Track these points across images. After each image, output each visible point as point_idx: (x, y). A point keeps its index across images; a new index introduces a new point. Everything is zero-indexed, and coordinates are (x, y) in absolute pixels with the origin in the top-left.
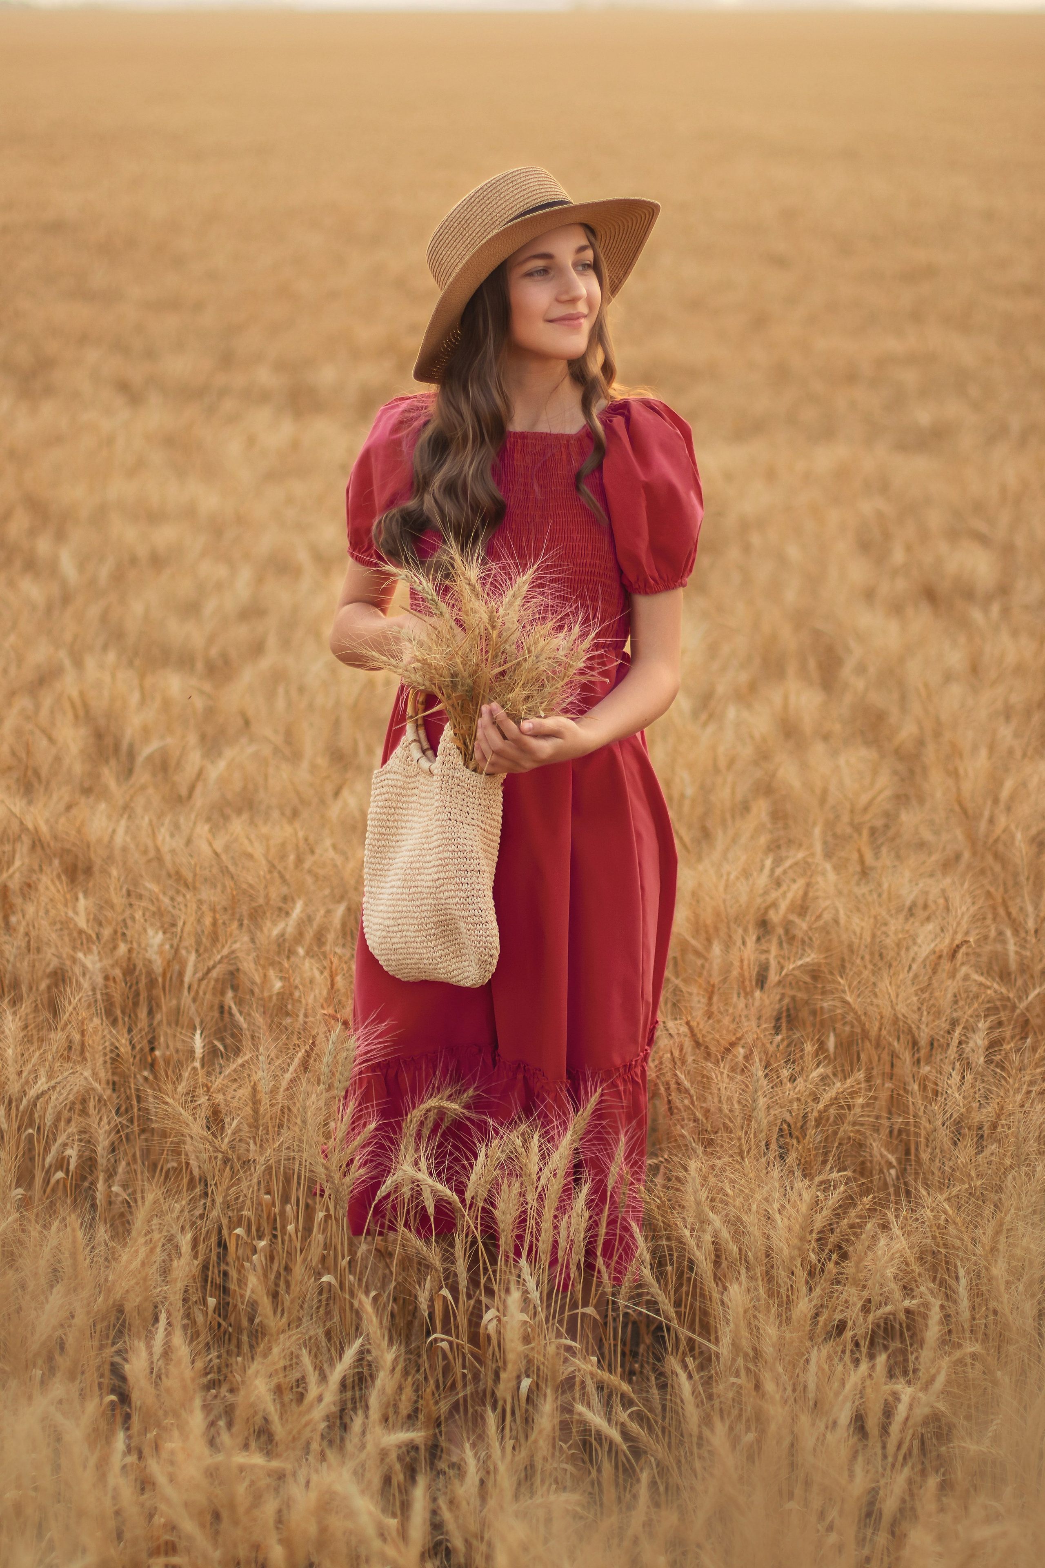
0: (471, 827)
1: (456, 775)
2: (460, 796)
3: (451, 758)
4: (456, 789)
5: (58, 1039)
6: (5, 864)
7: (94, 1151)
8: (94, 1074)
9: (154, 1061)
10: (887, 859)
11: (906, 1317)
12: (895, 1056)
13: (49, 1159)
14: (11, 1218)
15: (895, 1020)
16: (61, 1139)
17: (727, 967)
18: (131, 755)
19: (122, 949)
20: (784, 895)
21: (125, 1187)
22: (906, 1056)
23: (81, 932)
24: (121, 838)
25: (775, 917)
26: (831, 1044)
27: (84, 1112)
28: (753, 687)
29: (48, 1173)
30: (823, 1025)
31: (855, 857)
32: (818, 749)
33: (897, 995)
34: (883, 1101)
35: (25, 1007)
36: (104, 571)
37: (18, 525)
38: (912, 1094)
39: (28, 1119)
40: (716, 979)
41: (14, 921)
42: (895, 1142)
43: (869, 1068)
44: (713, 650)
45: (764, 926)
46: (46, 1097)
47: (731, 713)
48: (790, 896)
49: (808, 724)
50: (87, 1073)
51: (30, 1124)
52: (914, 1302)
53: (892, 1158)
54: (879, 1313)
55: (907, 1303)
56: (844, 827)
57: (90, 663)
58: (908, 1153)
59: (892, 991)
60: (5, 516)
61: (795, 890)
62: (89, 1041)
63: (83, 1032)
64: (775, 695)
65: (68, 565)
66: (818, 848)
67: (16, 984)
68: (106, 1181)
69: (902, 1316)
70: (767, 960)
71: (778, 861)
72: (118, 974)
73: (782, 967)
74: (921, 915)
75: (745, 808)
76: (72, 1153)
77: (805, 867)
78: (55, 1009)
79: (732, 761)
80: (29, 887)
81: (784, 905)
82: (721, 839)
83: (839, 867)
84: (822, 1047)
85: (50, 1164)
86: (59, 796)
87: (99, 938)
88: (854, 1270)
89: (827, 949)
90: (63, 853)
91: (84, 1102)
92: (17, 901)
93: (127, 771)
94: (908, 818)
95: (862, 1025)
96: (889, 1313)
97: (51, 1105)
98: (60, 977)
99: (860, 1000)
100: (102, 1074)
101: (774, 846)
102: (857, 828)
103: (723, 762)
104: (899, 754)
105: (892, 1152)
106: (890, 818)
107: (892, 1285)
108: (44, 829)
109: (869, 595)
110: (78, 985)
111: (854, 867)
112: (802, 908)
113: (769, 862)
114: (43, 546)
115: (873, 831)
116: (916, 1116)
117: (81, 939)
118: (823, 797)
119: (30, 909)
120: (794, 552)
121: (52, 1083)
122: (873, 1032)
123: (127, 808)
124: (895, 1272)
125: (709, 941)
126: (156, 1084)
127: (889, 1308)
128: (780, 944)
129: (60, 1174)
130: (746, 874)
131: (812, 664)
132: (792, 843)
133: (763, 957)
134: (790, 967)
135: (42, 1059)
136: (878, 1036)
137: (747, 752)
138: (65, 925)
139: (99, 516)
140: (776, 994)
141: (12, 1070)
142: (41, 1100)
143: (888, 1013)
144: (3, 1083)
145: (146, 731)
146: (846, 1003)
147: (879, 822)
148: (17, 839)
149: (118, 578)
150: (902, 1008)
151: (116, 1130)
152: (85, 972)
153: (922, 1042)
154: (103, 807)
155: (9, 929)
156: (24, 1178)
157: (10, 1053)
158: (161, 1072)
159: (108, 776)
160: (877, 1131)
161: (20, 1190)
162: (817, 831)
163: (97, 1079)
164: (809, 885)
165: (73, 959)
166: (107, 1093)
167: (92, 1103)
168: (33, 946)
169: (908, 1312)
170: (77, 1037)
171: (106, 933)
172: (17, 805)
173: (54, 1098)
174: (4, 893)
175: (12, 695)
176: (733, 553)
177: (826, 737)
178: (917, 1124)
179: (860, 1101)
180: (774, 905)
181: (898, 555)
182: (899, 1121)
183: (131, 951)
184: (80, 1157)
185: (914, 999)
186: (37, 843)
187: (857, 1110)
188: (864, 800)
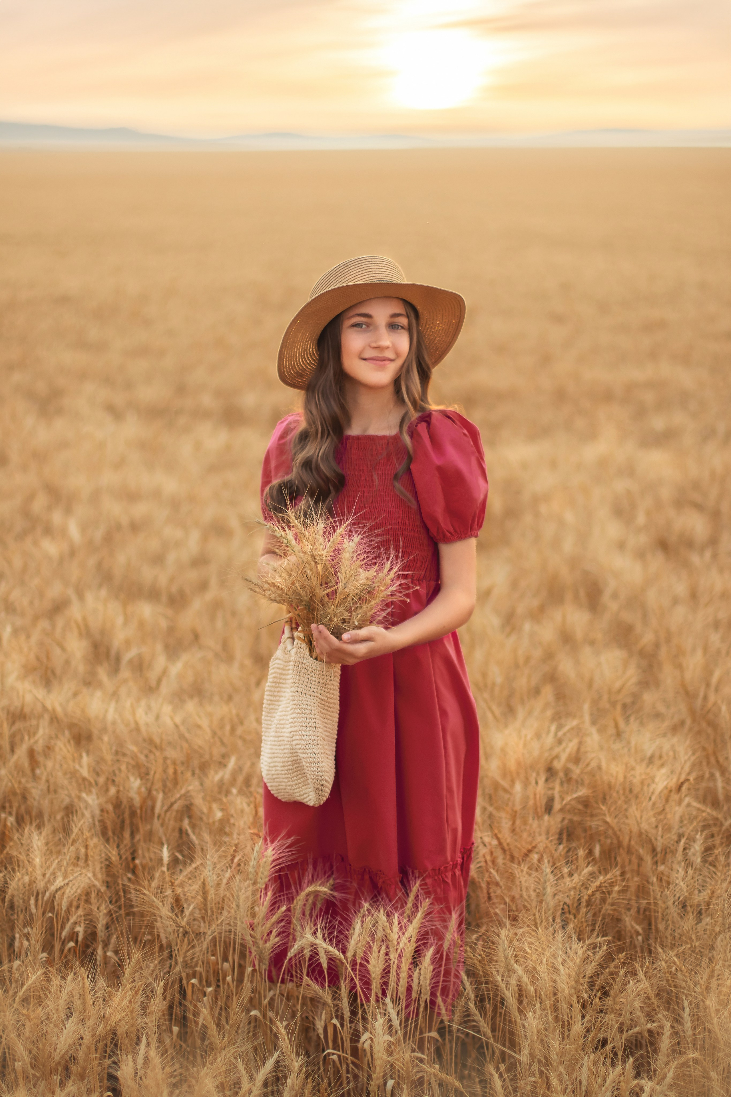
0: (312, 697)
1: (304, 662)
2: (306, 676)
3: (301, 650)
4: (303, 671)
5: (70, 852)
6: (32, 734)
7: (95, 927)
8: (94, 875)
9: (135, 866)
10: (634, 725)
11: (649, 1035)
12: (641, 859)
13: (64, 934)
14: (39, 973)
15: (640, 834)
16: (72, 920)
17: (525, 799)
18: (118, 659)
19: (113, 790)
20: (564, 750)
21: (116, 952)
22: (648, 859)
23: (84, 779)
24: (111, 715)
25: (558, 765)
26: (597, 851)
27: (88, 901)
28: (542, 609)
29: (63, 944)
30: (592, 838)
31: (612, 724)
32: (587, 651)
33: (641, 817)
34: (633, 889)
35: (47, 830)
36: (99, 535)
37: (40, 503)
38: (652, 884)
39: (51, 905)
40: (518, 807)
41: (38, 772)
42: (641, 917)
43: (623, 867)
44: (514, 584)
45: (550, 771)
46: (63, 890)
47: (527, 627)
48: (568, 750)
49: (579, 634)
50: (90, 875)
51: (52, 909)
52: (654, 1025)
53: (639, 928)
54: (630, 1032)
55: (649, 1026)
56: (604, 704)
57: (89, 597)
58: (650, 924)
59: (638, 814)
60: (31, 498)
61: (571, 746)
62: (91, 853)
63: (86, 847)
64: (557, 615)
65: (74, 531)
66: (587, 718)
67: (40, 815)
68: (103, 948)
69: (646, 1034)
70: (553, 794)
71: (560, 727)
72: (110, 807)
73: (562, 799)
74: (658, 763)
75: (537, 691)
76: (80, 929)
77: (578, 731)
78: (66, 830)
79: (527, 659)
80: (48, 749)
81: (564, 757)
82: (521, 713)
83: (601, 731)
84: (590, 852)
85: (65, 937)
86: (69, 686)
87: (97, 784)
88: (612, 1003)
89: (593, 786)
90: (71, 726)
91: (88, 894)
92: (41, 759)
93: (115, 670)
94: (648, 698)
95: (618, 838)
96: (638, 1033)
97: (66, 896)
98: (70, 810)
99: (616, 820)
100: (99, 876)
101: (557, 717)
102: (613, 704)
103: (521, 661)
104: (642, 654)
105: (639, 924)
106: (636, 697)
107: (639, 1013)
108: (59, 709)
109: (621, 546)
110: (83, 815)
111: (611, 731)
112: (576, 759)
113: (553, 728)
114: (57, 517)
115: (624, 706)
116: (655, 899)
117: (84, 784)
118: (590, 684)
119: (50, 764)
120: (569, 517)
121: (67, 881)
122: (625, 842)
123: (115, 695)
124: (640, 1004)
125: (513, 782)
126: (137, 882)
127: (637, 1029)
128: (562, 784)
129: (72, 944)
130: (538, 736)
131: (582, 593)
132: (569, 715)
133: (550, 792)
134: (568, 798)
135: (60, 865)
136: (629, 845)
137: (537, 653)
138: (73, 774)
139: (95, 497)
140: (559, 818)
141: (39, 872)
142: (59, 893)
143: (635, 829)
144: (32, 882)
145: (128, 643)
146: (606, 822)
147: (629, 700)
148: (40, 717)
149: (108, 539)
150: (644, 826)
151: (110, 913)
152: (87, 806)
153: (659, 849)
154: (99, 694)
155: (35, 777)
156: (48, 946)
157: (37, 861)
158: (140, 874)
159: (102, 673)
160: (629, 909)
161: (45, 955)
162: (586, 707)
163: (96, 879)
164: (580, 743)
165: (79, 798)
166: (103, 889)
167: (93, 895)
168: (52, 789)
169: (650, 1031)
170: (83, 850)
171: (102, 780)
172: (40, 693)
173: (67, 891)
174: (31, 753)
175: (36, 619)
176: (528, 519)
177: (592, 643)
178: (656, 904)
179: (616, 888)
180: (557, 757)
181: (641, 519)
182: (644, 902)
183: (118, 792)
184: (85, 932)
185: (653, 820)
186: (54, 719)
187: (614, 895)
188: (618, 685)
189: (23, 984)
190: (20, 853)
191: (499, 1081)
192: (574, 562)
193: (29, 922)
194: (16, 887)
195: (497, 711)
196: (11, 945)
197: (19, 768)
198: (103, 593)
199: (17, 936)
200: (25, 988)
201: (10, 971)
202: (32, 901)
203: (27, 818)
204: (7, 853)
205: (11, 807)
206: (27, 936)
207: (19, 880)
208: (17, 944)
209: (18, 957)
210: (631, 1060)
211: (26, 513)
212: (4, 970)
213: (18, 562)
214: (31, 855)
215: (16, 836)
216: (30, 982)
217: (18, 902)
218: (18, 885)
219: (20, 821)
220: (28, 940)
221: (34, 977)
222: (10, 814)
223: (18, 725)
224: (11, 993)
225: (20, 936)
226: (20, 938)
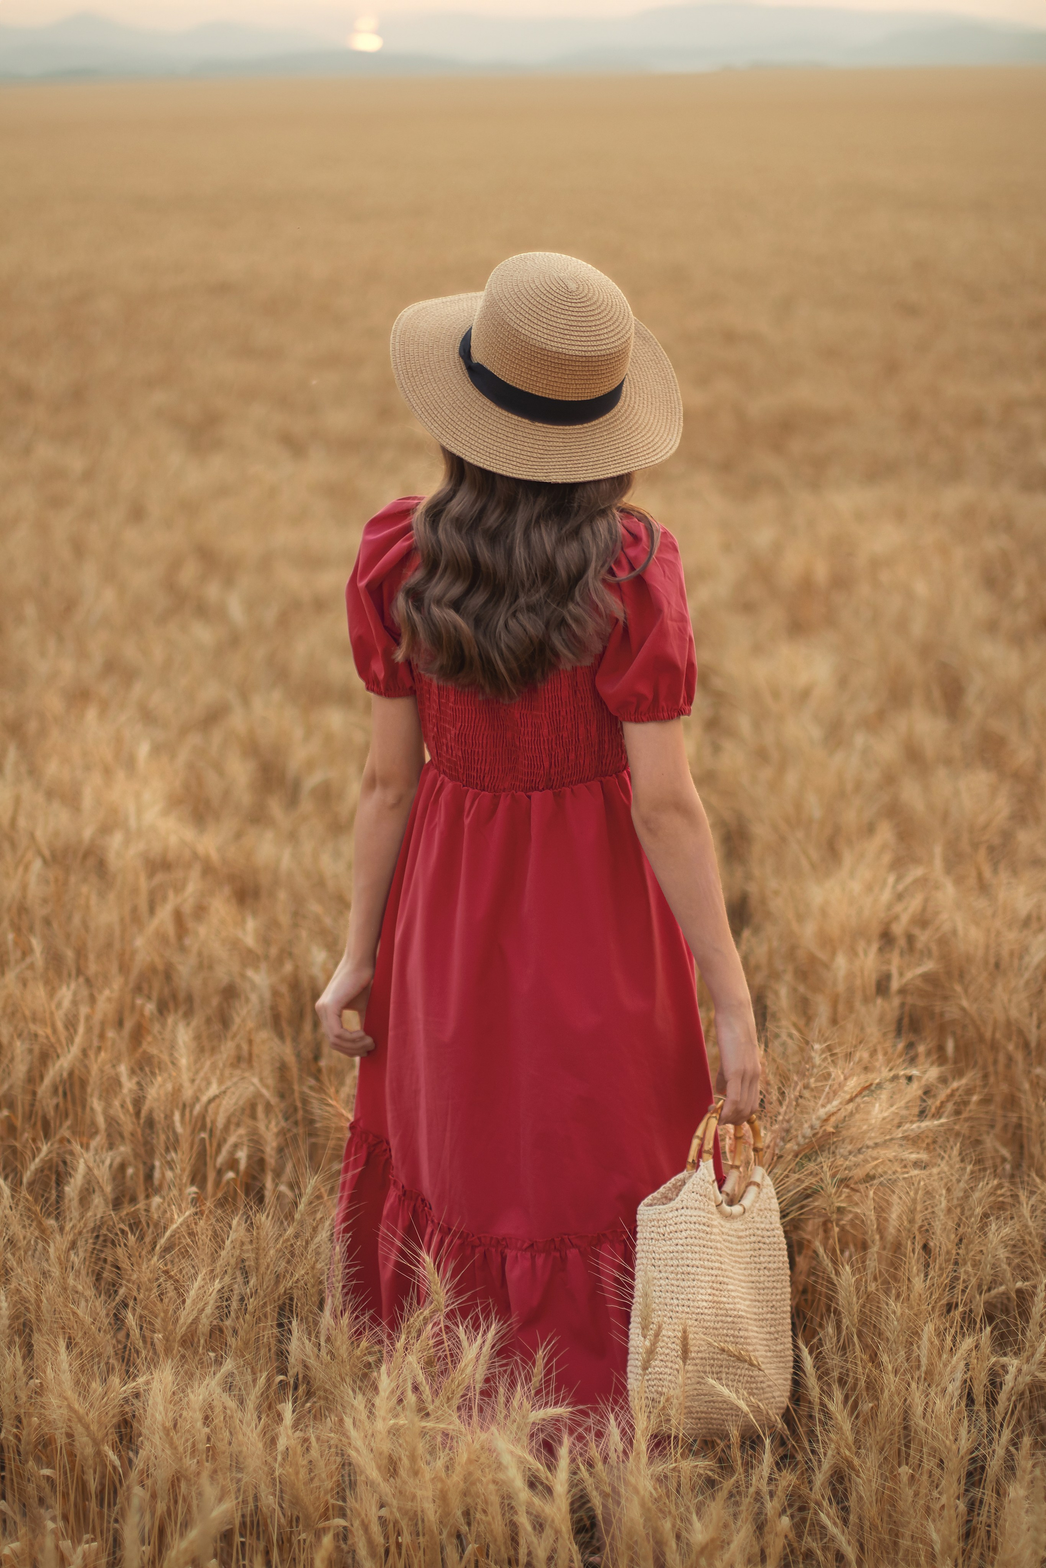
5: (228, 1049)
6: (179, 888)
7: (262, 1152)
8: (261, 1080)
9: (319, 1070)
10: (1004, 876)
11: (1017, 1296)
12: (1010, 1059)
13: (220, 1160)
14: (187, 1213)
15: (1009, 1023)
16: (232, 1140)
17: (850, 976)
18: (296, 787)
19: (288, 967)
20: (906, 909)
21: (291, 1187)
22: (1019, 1056)
23: (250, 951)
24: (286, 861)
25: (898, 929)
26: (950, 1046)
27: (253, 1116)
28: (881, 715)
29: (220, 1173)
30: (942, 1030)
31: (973, 874)
32: (942, 773)
33: (1010, 1001)
34: (998, 1099)
35: (197, 1021)
36: (270, 615)
37: (188, 574)
38: (1025, 1092)
39: (201, 1123)
40: (841, 988)
41: (187, 941)
42: (1009, 1135)
43: (985, 1067)
44: (843, 682)
45: (887, 938)
46: (217, 1101)
47: (860, 740)
48: (911, 910)
49: (930, 749)
50: (256, 1080)
51: (203, 1127)
52: (1026, 1283)
53: (1005, 1152)
54: (994, 1292)
55: (1019, 1284)
56: (965, 845)
57: (258, 703)
58: (1021, 1147)
59: (1005, 998)
60: (176, 565)
61: (915, 904)
62: (256, 1050)
63: (250, 1042)
64: (901, 723)
65: (236, 609)
66: (938, 864)
67: (190, 999)
68: (273, 1180)
69: (1014, 1295)
70: (889, 970)
71: (899, 879)
72: (284, 989)
73: (901, 974)
74: (1034, 925)
75: (870, 829)
76: (242, 1155)
77: (922, 882)
78: (225, 1021)
79: (858, 786)
80: (201, 911)
81: (905, 919)
82: (848, 858)
83: (959, 881)
84: (941, 1048)
85: (222, 1164)
86: (229, 825)
87: (267, 957)
88: (964, 1253)
89: (945, 958)
90: (231, 878)
91: (253, 1107)
92: (190, 924)
93: (292, 800)
94: (1025, 838)
95: (977, 1029)
96: (1003, 1293)
97: (222, 1110)
98: (230, 993)
99: (975, 1006)
100: (270, 1081)
101: (899, 864)
102: (975, 846)
103: (849, 787)
104: (1016, 776)
105: (1005, 1144)
106: (1007, 836)
107: (1005, 1266)
108: (215, 856)
109: (992, 627)
110: (247, 1000)
111: (972, 881)
112: (923, 921)
113: (891, 879)
114: (213, 591)
115: (991, 849)
116: (1028, 1112)
117: (250, 958)
118: (945, 816)
119: (202, 930)
120: (921, 588)
121: (223, 1088)
122: (988, 1035)
123: (293, 837)
124: (1007, 1255)
125: (834, 954)
126: (321, 1089)
127: (1002, 1288)
128: (902, 954)
129: (231, 1175)
130: (869, 888)
131: (937, 694)
132: (916, 861)
133: (885, 968)
134: (909, 975)
135: (214, 1066)
136: (993, 1039)
137: (873, 776)
138: (235, 945)
139: (265, 564)
140: (896, 1001)
141: (185, 1077)
142: (213, 1105)
143: (1001, 1017)
144: (178, 1090)
145: (310, 765)
146: (963, 1009)
147: (997, 841)
148: (188, 866)
149: (283, 621)
150: (1014, 1013)
151: (282, 1133)
152: (254, 987)
153: (1033, 1044)
154: (269, 835)
155: (182, 949)
156: (198, 1177)
157: (183, 1062)
158: (325, 1078)
159: (275, 807)
160: (992, 1126)
161: (194, 1189)
162: (938, 850)
163: (266, 1086)
164: (926, 900)
165: (243, 976)
166: (274, 1101)
167: (260, 1110)
168: (205, 964)
169: (1019, 1292)
170: (245, 1047)
171: (274, 951)
172: (189, 834)
173: (224, 1102)
174: (178, 917)
175: (184, 731)
176: (864, 589)
177: (948, 762)
178: (1029, 1120)
179: (975, 1098)
180: (896, 918)
181: (1020, 590)
182: (1013, 1117)
183: (297, 968)
184: (250, 1157)
185: (1026, 1005)
186: (208, 870)
187: (972, 1106)
188: (982, 819)
189: (166, 1228)
190: (161, 1052)
191: (809, 1357)
192: (925, 651)
193: (173, 1144)
194: (156, 1096)
195: (815, 855)
196: (149, 1177)
197: (163, 939)
198: (277, 695)
199: (157, 1163)
200: (168, 1234)
201: (147, 1210)
202: (177, 1117)
203: (171, 1005)
204: (145, 1052)
205: (150, 987)
206: (170, 1165)
207: (160, 1086)
208: (157, 1174)
209: (158, 1191)
210: (989, 1329)
211: (170, 585)
212: (139, 1209)
213: (158, 653)
214: (176, 1055)
215: (156, 1028)
216: (174, 1226)
217: (159, 1116)
218: (158, 1094)
219: (163, 1008)
220: (172, 1169)
221: (180, 1220)
222: (149, 998)
223: (160, 877)
224: (148, 1239)
225: (162, 1165)
226: (161, 1168)
